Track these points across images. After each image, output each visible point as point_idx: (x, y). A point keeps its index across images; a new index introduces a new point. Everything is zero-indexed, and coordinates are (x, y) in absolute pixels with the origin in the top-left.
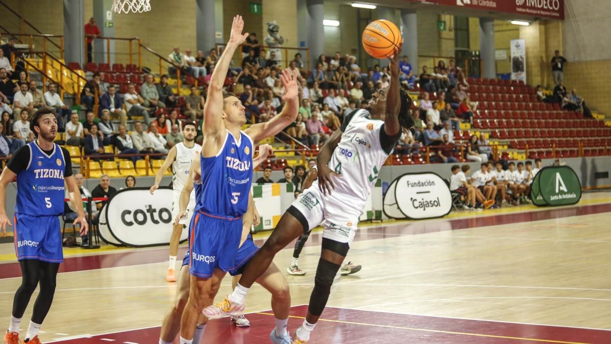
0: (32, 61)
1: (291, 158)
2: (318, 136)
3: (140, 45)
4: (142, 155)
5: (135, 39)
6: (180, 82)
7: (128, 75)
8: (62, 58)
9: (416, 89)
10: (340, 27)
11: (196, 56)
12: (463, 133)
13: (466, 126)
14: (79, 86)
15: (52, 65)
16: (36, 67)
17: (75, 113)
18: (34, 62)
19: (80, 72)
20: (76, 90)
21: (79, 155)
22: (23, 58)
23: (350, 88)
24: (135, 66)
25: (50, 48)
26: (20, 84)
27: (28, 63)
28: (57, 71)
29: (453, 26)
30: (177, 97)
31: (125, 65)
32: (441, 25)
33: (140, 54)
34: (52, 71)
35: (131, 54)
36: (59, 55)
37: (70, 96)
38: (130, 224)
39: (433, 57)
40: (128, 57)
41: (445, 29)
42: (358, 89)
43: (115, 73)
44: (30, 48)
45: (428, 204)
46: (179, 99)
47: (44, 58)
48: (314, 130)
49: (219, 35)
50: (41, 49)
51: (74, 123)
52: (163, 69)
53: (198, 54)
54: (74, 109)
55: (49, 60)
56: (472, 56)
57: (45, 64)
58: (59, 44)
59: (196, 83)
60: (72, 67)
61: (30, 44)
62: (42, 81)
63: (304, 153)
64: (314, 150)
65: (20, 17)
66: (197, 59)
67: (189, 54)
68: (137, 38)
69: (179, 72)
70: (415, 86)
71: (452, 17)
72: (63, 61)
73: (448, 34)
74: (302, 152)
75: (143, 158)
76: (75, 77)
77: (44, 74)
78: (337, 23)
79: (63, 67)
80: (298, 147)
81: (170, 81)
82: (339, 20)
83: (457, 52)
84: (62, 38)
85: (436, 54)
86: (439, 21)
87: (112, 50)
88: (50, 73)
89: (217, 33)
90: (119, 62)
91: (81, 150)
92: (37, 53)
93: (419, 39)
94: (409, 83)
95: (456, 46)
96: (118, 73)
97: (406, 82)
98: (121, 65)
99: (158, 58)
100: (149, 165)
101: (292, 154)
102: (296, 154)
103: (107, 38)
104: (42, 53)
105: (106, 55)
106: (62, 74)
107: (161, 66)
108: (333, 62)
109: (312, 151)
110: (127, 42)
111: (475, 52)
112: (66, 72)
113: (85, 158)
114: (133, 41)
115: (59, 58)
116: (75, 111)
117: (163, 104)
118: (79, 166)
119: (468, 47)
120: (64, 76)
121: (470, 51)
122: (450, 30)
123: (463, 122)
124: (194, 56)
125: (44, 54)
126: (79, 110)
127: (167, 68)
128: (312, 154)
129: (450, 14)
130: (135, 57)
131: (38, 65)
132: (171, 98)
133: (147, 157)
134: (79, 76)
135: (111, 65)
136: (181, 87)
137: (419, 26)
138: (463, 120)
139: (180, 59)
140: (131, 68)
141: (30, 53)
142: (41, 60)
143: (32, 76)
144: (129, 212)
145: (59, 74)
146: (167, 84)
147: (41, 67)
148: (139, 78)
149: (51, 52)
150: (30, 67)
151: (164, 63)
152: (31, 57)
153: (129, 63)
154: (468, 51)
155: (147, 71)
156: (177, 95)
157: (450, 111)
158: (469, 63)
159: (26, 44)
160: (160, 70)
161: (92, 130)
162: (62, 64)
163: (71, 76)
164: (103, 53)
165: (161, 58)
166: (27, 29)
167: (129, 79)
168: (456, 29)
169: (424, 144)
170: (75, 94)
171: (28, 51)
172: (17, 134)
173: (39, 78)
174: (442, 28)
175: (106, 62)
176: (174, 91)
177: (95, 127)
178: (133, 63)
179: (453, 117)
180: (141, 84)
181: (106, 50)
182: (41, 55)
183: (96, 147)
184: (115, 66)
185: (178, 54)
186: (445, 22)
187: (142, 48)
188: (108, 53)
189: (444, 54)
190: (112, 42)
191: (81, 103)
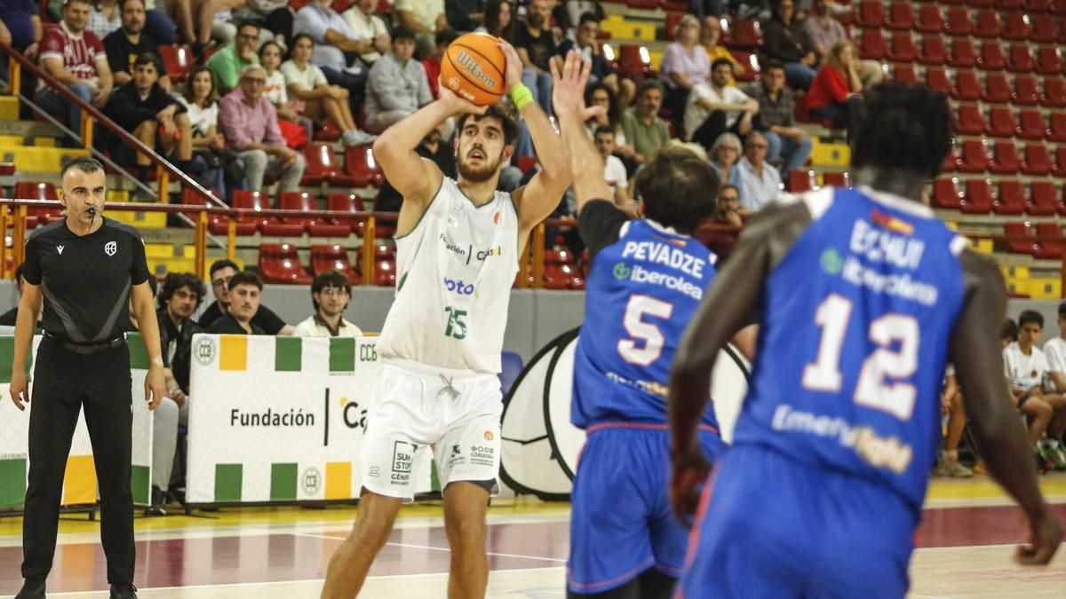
1: (157, 236)
2: (262, 159)
13: (836, 155)
48: (247, 131)
63: (204, 218)
64: (242, 209)
74: (195, 214)
80: (184, 194)
101: (156, 220)
102: (174, 221)
109: (234, 216)
123: (823, 140)
128: (232, 226)
138: (827, 133)
157: (780, 93)
179: (786, 124)
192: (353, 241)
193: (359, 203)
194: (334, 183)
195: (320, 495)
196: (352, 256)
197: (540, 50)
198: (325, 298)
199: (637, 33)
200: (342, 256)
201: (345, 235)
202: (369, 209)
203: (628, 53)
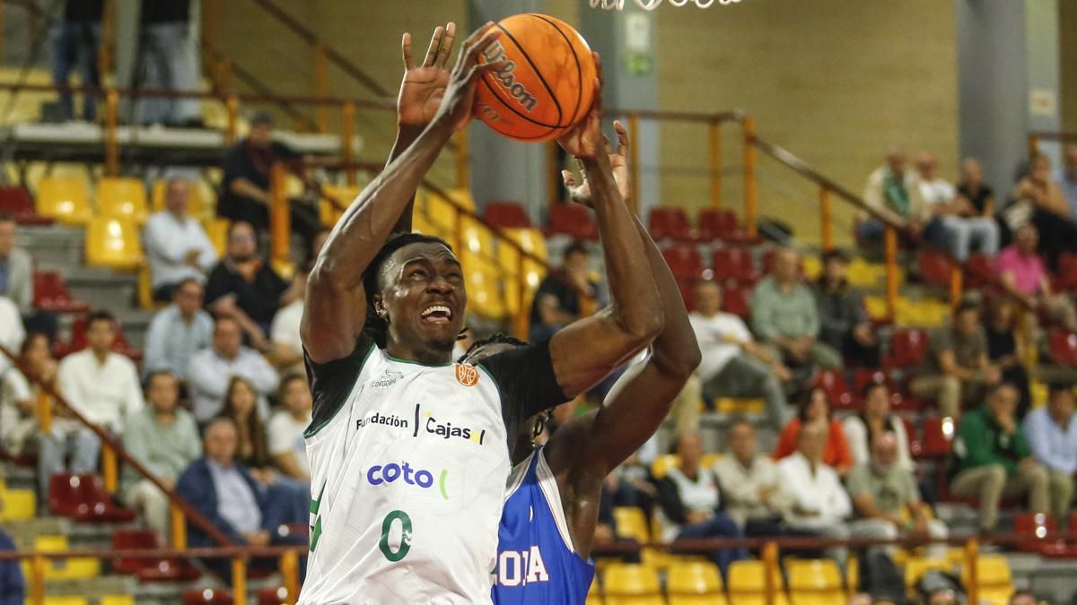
3: (751, 140)
4: (753, 542)
5: (728, 116)
6: (897, 275)
7: (704, 250)
8: (460, 185)
11: (957, 178)
14: (522, 287)
19: (527, 239)
20: (513, 303)
24: (730, 215)
30: (885, 333)
31: (693, 214)
33: (747, 172)
35: (716, 174)
36: (450, 173)
40: (705, 182)
44: (345, 151)
46: (893, 340)
49: (1044, 103)
52: (833, 228)
53: (963, 171)
59: (957, 278)
60: (499, 218)
61: (346, 137)
65: (309, 38)
66: (963, 190)
67: (927, 171)
68: (740, 111)
69: (891, 241)
72: (463, 198)
75: (756, 554)
76: (508, 257)
79: (466, 221)
81: (859, 273)
87: (647, 157)
89: (1038, 95)
90: (674, 203)
96: (668, 243)
98: (681, 216)
99: (814, 188)
100: (777, 581)
103: (631, 116)
106: (461, 245)
107: (826, 218)
110: (704, 128)
112: (475, 239)
114: (727, 128)
117: (831, 356)
120: (467, 254)
124: (948, 179)
127: (849, 222)
130: (732, 183)
132: (862, 332)
133: (771, 550)
134: (522, 254)
135: (643, 211)
136: (902, 293)
139: (904, 195)
140: (717, 223)
141: (344, 165)
146: (843, 283)
148: (746, 261)
151: (839, 208)
153: (706, 203)
155: (777, 232)
156: (888, 321)
159: (330, 132)
160: (825, 233)
162: (460, 210)
163: (496, 251)
165: (827, 186)
166: (335, 80)
167: (707, 261)
170: (506, 320)
171: (334, 160)
172: (289, 462)
176: (876, 308)
178: (725, 205)
180: (749, 284)
184: (659, 216)
185: (897, 179)
187: (756, 152)
190: (648, 129)
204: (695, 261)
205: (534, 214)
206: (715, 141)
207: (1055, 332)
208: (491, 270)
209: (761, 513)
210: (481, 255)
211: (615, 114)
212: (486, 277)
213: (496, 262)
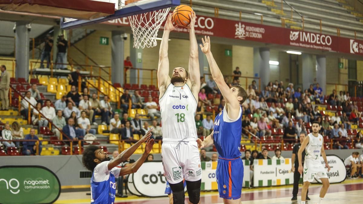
0: (92, 82)
1: (248, 144)
2: (264, 131)
4: (157, 140)
5: (154, 70)
7: (150, 92)
8: (110, 80)
9: (325, 104)
10: (279, 65)
12: (353, 131)
13: (355, 127)
15: (104, 84)
16: (94, 85)
17: (117, 114)
18: (93, 82)
19: (121, 89)
20: (118, 100)
21: (118, 139)
22: (86, 80)
23: (285, 102)
24: (154, 86)
25: (103, 74)
26: (83, 95)
27: (89, 83)
28: (106, 88)
29: (347, 65)
31: (148, 85)
32: (341, 65)
34: (104, 88)
35: (152, 79)
36: (108, 78)
37: (114, 104)
38: (147, 183)
39: (335, 84)
40: (150, 81)
41: (343, 67)
42: (290, 103)
43: (142, 90)
44: (91, 74)
45: (332, 174)
47: (99, 80)
48: (263, 127)
49: (206, 69)
50: (97, 75)
51: (116, 120)
54: (116, 111)
55: (102, 81)
56: (358, 84)
57: (99, 83)
58: (108, 71)
60: (116, 86)
61: (91, 72)
62: (97, 94)
63: (256, 141)
64: (262, 140)
65: (85, 55)
70: (324, 102)
71: (347, 61)
72: (110, 82)
73: (344, 71)
74: (255, 141)
75: (157, 142)
76: (117, 92)
77: (98, 90)
78: (277, 63)
79: (110, 86)
80: (253, 137)
82: (279, 61)
83: (349, 82)
84: (111, 68)
85: (337, 83)
86: (339, 63)
87: (141, 76)
88: (102, 89)
89: (205, 67)
90: (145, 84)
91: (119, 136)
92: (95, 77)
93: (327, 73)
94: (320, 99)
95: (349, 78)
96: (144, 90)
97: (319, 99)
98: (146, 86)
101: (249, 142)
102: (251, 142)
103: (138, 69)
104: (97, 77)
105: (137, 80)
106: (109, 90)
108: (274, 86)
109: (261, 141)
110: (150, 72)
111: (360, 82)
112: (112, 89)
113: (122, 142)
115: (108, 80)
116: (116, 113)
118: (117, 146)
119: (356, 78)
120: (110, 92)
121: (357, 81)
122: (346, 68)
123: (353, 124)
125: (99, 78)
126: (119, 112)
128: (261, 142)
129: (346, 59)
130: (154, 81)
131: (95, 84)
133: (160, 142)
134: (120, 92)
135: (140, 85)
137: (327, 66)
138: (353, 123)
141: (90, 76)
142: (97, 81)
143: (91, 91)
144: (147, 176)
145: (108, 90)
147: (97, 86)
148: (156, 93)
149: (104, 76)
150: (90, 85)
152: (91, 79)
153: (150, 84)
154: (356, 82)
157: (345, 117)
158: (357, 89)
159: (88, 71)
161: (126, 125)
162: (109, 84)
163: (115, 91)
164: (135, 78)
166: (90, 63)
167: (150, 94)
168: (349, 68)
169: (329, 137)
170: (117, 102)
171: (89, 75)
172: (80, 126)
173: (96, 92)
174: (341, 67)
175: (137, 83)
177: (128, 123)
178: (153, 84)
179: (347, 121)
181: (137, 76)
182: (97, 78)
183: (128, 135)
184: (142, 86)
186: (343, 64)
188: (138, 78)
189: (341, 83)
190: (141, 71)
191: (121, 108)
192: (280, 144)
193: (280, 138)
194: (276, 135)
195: (276, 184)
196: (280, 146)
197: (308, 112)
198: (277, 153)
199: (323, 109)
200: (278, 146)
201: (278, 143)
202: (282, 139)
203: (322, 112)
204: (148, 94)
205: (122, 85)
206: (152, 74)
207: (208, 106)
208: (114, 94)
209: (158, 136)
210: (113, 92)
211: (135, 69)
212: (113, 96)
213: (115, 93)
